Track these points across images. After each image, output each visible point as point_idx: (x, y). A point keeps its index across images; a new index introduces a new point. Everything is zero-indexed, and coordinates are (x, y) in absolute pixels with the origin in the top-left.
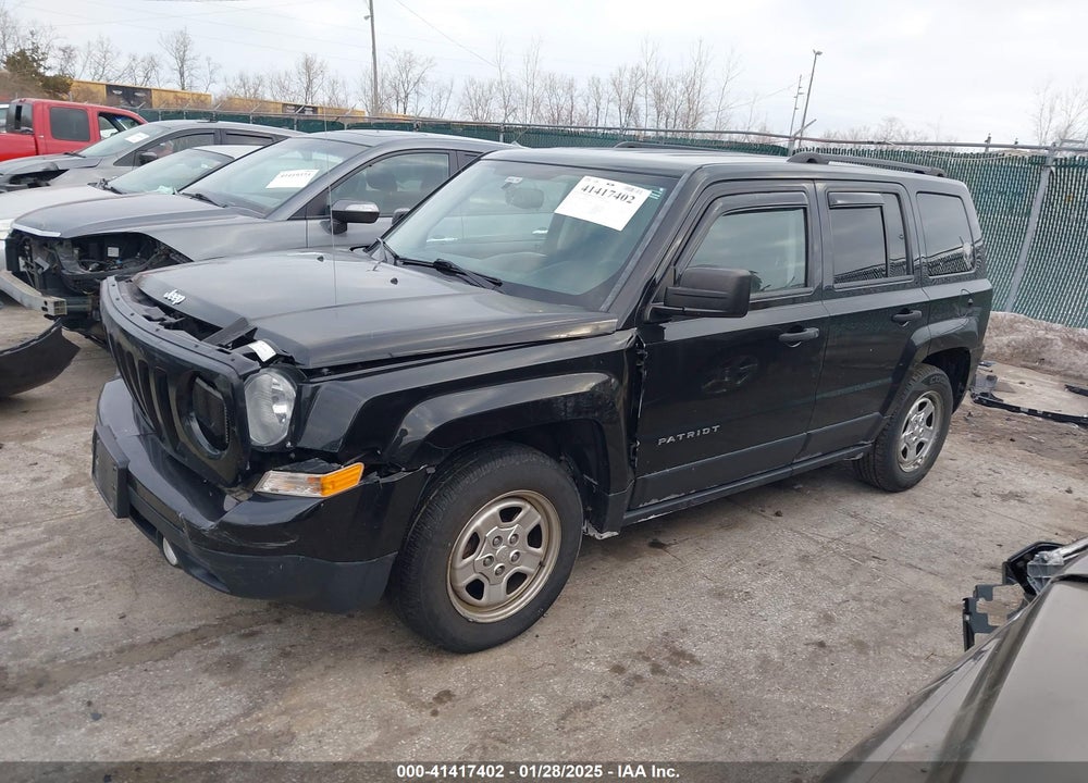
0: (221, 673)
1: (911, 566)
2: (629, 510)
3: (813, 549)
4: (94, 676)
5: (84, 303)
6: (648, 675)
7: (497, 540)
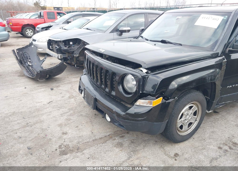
0: (119, 147)
2: (216, 105)
4: (90, 147)
5: (66, 55)
6: (229, 150)
7: (187, 115)
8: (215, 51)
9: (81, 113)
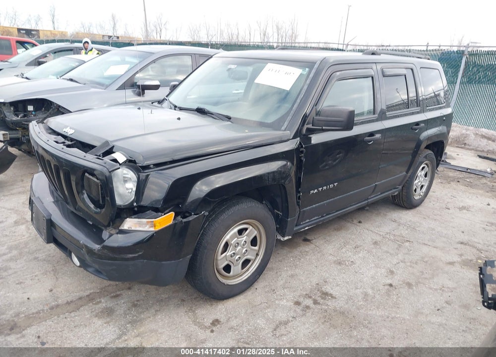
0: (104, 317)
1: (425, 244)
2: (296, 226)
3: (378, 238)
4: (40, 322)
5: (18, 134)
6: (312, 305)
7: (237, 244)
8: (284, 129)
9: (36, 254)
